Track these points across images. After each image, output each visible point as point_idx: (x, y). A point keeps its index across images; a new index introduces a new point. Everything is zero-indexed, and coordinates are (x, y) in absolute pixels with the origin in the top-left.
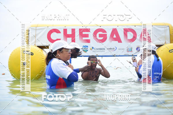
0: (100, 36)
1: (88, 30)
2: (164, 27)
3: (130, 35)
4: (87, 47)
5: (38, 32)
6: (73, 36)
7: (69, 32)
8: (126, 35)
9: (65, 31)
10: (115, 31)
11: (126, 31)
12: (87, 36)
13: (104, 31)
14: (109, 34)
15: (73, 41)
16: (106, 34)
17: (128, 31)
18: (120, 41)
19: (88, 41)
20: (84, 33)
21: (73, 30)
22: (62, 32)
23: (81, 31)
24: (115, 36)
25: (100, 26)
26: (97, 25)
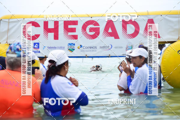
0: (91, 30)
1: (75, 23)
2: (178, 16)
3: (131, 29)
4: (74, 44)
5: (11, 25)
6: (55, 31)
7: (51, 26)
8: (124, 28)
9: (46, 24)
10: (110, 24)
11: (125, 24)
12: (74, 30)
13: (97, 24)
14: (102, 27)
15: (56, 37)
16: (99, 28)
17: (128, 24)
18: (117, 37)
19: (75, 37)
20: (70, 27)
21: (56, 23)
22: (42, 25)
23: (66, 23)
24: (110, 31)
25: (91, 18)
26: (89, 16)
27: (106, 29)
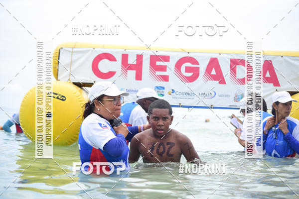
0: (188, 70)
1: (166, 59)
3: (241, 71)
4: (163, 88)
5: (75, 57)
6: (138, 67)
7: (132, 60)
8: (233, 70)
9: (125, 57)
10: (214, 63)
11: (234, 63)
12: (163, 68)
13: (197, 63)
14: (203, 67)
15: (139, 77)
16: (199, 68)
17: (238, 64)
18: (223, 82)
19: (165, 78)
20: (158, 63)
21: (140, 58)
22: (119, 59)
23: (154, 59)
24: (214, 72)
25: (188, 53)
26: (184, 51)
27: (208, 70)
